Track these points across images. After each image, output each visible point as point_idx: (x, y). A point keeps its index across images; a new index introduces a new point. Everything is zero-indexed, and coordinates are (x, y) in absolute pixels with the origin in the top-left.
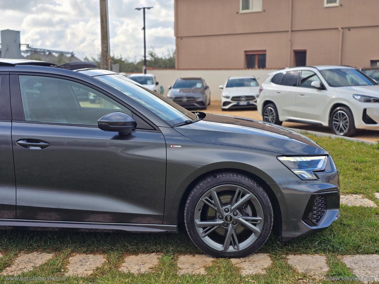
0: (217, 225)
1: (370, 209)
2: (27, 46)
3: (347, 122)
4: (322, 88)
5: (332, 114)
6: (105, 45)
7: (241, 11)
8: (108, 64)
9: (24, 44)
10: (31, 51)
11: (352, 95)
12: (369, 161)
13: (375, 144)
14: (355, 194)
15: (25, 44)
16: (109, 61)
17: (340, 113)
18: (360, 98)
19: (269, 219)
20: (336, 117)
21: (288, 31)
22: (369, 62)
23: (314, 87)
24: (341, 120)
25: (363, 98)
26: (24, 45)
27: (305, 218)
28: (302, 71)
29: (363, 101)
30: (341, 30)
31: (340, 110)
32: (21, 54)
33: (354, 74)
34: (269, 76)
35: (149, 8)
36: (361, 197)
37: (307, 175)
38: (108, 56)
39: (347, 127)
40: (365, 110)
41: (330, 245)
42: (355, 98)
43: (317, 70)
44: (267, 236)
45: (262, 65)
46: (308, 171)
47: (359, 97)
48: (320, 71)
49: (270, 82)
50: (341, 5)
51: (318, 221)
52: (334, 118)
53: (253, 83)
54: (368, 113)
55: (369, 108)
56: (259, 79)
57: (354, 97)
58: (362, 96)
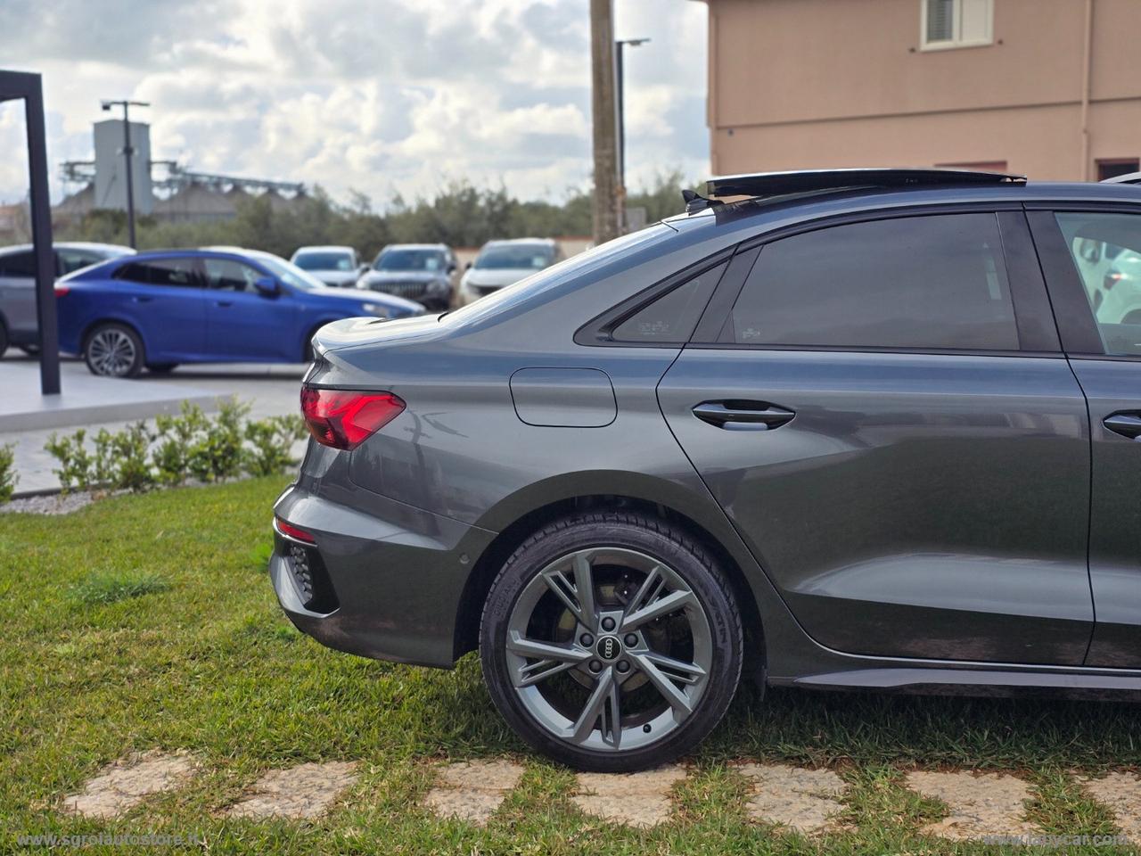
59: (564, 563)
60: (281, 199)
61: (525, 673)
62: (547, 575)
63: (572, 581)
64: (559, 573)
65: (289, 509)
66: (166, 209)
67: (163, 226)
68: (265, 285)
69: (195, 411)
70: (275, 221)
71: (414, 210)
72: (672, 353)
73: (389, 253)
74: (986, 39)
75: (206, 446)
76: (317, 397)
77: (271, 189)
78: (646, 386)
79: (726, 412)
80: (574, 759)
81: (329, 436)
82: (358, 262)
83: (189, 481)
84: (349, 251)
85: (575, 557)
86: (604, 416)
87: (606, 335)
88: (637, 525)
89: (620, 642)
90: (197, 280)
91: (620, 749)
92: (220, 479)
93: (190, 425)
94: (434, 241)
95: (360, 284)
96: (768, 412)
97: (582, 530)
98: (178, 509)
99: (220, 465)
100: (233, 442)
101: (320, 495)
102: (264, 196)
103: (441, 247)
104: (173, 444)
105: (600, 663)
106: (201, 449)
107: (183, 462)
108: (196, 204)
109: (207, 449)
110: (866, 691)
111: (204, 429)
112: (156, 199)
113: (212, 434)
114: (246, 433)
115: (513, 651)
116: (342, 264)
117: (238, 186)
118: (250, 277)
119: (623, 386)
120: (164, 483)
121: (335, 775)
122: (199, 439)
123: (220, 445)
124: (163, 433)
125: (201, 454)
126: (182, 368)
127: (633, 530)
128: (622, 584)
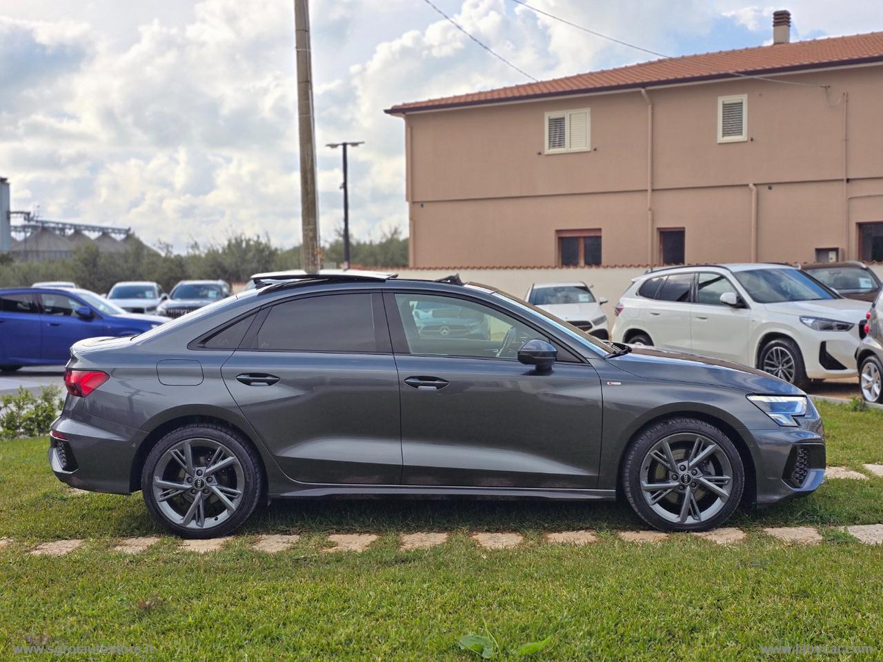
0: (670, 488)
1: (861, 481)
2: (27, 217)
3: (790, 367)
4: (741, 304)
5: (763, 353)
6: (311, 227)
7: (548, 151)
8: (316, 262)
9: (17, 213)
10: (34, 227)
11: (798, 318)
12: (843, 427)
13: (848, 403)
14: (834, 466)
15: (22, 213)
16: (319, 257)
17: (777, 350)
18: (814, 322)
19: (740, 479)
20: (769, 359)
21: (646, 191)
22: (814, 252)
23: (725, 304)
24: (779, 363)
25: (817, 323)
26: (19, 215)
27: (787, 475)
28: (699, 273)
29: (819, 328)
30: (754, 188)
31: (777, 345)
32: (10, 234)
33: (793, 279)
34: (634, 282)
35: (355, 144)
36: (843, 470)
37: (785, 421)
38: (317, 247)
39: (791, 376)
40: (823, 345)
41: (818, 516)
42: (804, 323)
43: (729, 272)
44: (737, 501)
45: (594, 259)
46: (785, 415)
47: (811, 321)
48: (734, 274)
49: (637, 294)
50: (752, 140)
51: (801, 482)
52: (766, 361)
53: (582, 297)
54: (829, 349)
55: (830, 341)
56: (592, 286)
57: (801, 321)
58: (817, 318)
59: (179, 446)
60: (114, 240)
61: (161, 495)
62: (171, 451)
63: (183, 454)
64: (177, 450)
65: (57, 426)
66: (22, 248)
67: (17, 263)
68: (83, 312)
69: (27, 392)
70: (101, 262)
71: (203, 255)
72: (230, 353)
73: (181, 286)
74: (587, 148)
75: (33, 414)
76: (71, 373)
77: (105, 233)
78: (217, 367)
79: (250, 379)
80: (184, 534)
81: (76, 392)
82: (160, 292)
83: (22, 437)
84: (154, 284)
85: (183, 443)
86: (197, 380)
87: (202, 345)
88: (212, 428)
89: (205, 480)
90: (36, 309)
91: (204, 528)
92: (42, 435)
93: (23, 401)
94: (217, 279)
95: (159, 309)
96: (268, 378)
97: (188, 431)
98: (14, 449)
99: (42, 426)
100: (50, 411)
101: (71, 418)
102: (99, 239)
103: (220, 282)
104: (12, 412)
105: (196, 490)
106: (30, 416)
107: (18, 424)
108: (45, 244)
109: (34, 416)
110: (313, 499)
111: (32, 404)
112: (13, 240)
113: (37, 407)
114: (58, 406)
115: (156, 486)
116: (148, 294)
117: (78, 230)
118: (74, 305)
119: (206, 367)
120: (6, 437)
121: (75, 543)
122: (28, 410)
123: (42, 414)
124: (6, 406)
125: (30, 419)
126: (24, 369)
127: (210, 431)
128: (207, 456)
